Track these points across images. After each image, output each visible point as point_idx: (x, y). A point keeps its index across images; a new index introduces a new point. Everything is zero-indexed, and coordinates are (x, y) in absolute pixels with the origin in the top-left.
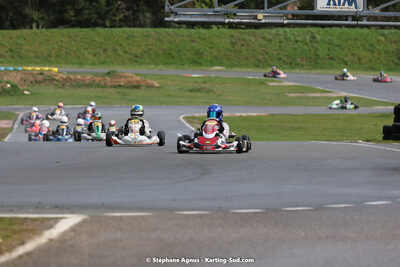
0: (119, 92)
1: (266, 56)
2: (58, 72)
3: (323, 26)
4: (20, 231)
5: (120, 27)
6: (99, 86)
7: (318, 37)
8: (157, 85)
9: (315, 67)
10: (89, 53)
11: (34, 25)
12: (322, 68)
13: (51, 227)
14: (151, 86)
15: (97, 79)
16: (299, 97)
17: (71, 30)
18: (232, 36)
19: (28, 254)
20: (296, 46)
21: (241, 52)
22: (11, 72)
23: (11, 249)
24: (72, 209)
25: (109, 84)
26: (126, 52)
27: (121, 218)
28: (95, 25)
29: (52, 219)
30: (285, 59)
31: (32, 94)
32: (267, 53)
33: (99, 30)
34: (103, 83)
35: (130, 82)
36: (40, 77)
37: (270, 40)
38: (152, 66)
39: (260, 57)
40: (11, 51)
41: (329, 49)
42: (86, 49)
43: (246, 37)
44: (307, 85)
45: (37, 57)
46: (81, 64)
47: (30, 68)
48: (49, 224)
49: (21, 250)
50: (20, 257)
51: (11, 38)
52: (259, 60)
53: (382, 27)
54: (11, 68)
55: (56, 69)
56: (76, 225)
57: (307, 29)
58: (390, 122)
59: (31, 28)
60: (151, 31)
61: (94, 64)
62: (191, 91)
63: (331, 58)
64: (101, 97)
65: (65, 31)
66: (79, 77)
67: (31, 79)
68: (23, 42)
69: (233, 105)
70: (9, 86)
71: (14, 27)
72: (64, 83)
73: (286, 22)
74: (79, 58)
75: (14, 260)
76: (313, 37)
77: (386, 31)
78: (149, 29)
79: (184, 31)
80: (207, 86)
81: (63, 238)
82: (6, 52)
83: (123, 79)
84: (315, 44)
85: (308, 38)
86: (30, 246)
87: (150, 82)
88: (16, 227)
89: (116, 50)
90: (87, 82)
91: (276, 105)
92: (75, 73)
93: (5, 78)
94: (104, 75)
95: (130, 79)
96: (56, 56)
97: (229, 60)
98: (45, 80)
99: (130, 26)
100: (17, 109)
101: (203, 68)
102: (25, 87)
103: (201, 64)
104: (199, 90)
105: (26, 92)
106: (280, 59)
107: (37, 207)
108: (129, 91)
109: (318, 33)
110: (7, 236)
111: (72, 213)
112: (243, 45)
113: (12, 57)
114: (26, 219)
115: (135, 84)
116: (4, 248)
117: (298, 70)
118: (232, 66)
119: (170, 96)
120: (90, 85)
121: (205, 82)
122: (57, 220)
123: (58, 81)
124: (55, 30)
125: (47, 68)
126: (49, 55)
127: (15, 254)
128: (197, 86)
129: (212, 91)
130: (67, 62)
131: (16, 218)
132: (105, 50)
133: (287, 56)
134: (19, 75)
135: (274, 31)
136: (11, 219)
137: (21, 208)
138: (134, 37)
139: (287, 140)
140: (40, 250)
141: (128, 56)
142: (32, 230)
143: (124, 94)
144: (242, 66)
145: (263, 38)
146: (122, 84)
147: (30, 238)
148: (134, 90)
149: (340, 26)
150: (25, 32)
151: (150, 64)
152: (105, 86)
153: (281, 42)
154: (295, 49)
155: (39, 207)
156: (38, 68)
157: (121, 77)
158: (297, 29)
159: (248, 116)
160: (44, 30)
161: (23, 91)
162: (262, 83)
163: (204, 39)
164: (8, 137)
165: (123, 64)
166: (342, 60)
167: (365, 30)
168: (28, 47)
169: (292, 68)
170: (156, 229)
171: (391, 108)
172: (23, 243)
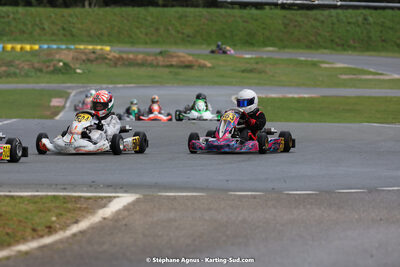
0: (170, 72)
1: (319, 38)
2: (110, 51)
3: (376, 8)
4: (74, 210)
5: (173, 6)
6: (151, 65)
7: (371, 20)
8: (209, 65)
9: (368, 50)
10: (141, 32)
11: (87, 3)
12: (374, 50)
13: (104, 206)
14: (204, 66)
15: (150, 58)
16: (351, 79)
17: (124, 9)
18: (285, 17)
19: (82, 232)
20: (349, 28)
21: (293, 33)
22: (63, 51)
23: (65, 227)
24: (126, 188)
25: (161, 63)
26: (178, 32)
27: (175, 198)
29: (105, 197)
30: (337, 40)
31: (84, 73)
32: (319, 35)
33: (152, 9)
34: (155, 63)
35: (182, 62)
36: (93, 56)
37: (323, 22)
38: (204, 46)
39: (313, 38)
40: (64, 29)
41: (381, 32)
42: (137, 28)
43: (299, 19)
44: (360, 67)
45: (90, 36)
46: (133, 43)
47: (82, 47)
48: (103, 202)
49: (75, 229)
50: (74, 235)
51: (63, 16)
52: (312, 42)
54: (64, 47)
55: (108, 48)
56: (129, 204)
57: (359, 11)
59: (83, 6)
60: (204, 11)
61: (146, 43)
62: (243, 71)
63: (383, 41)
64: (153, 77)
65: (117, 10)
66: (131, 56)
67: (84, 57)
68: (75, 20)
69: (284, 86)
70: (61, 64)
72: (117, 62)
73: (339, 3)
74: (131, 37)
75: (68, 238)
76: (366, 19)
78: (201, 9)
79: (237, 12)
80: (259, 67)
81: (117, 217)
82: (59, 30)
83: (175, 59)
84: (368, 27)
85: (360, 19)
86: (84, 225)
87: (202, 61)
88: (69, 206)
89: (168, 30)
90: (140, 61)
91: (329, 87)
92: (127, 52)
93: (57, 57)
94: (155, 55)
95: (182, 59)
96: (109, 35)
97: (282, 40)
98: (97, 59)
99: (182, 6)
100: (69, 88)
101: (255, 49)
102: (78, 66)
103: (252, 44)
104: (251, 71)
105: (78, 71)
106: (332, 41)
107: (91, 186)
108: (181, 70)
109: (371, 15)
110: (61, 215)
111: (126, 192)
112: (295, 26)
113: (65, 36)
114: (80, 197)
115: (187, 63)
116: (58, 226)
117: (350, 52)
118: (284, 47)
119: (223, 76)
120: (142, 64)
121: (257, 63)
122: (110, 199)
123: (110, 60)
124: (108, 9)
125: (99, 47)
126: (102, 34)
127: (69, 232)
128: (249, 67)
129: (264, 72)
130: (120, 41)
131: (69, 196)
132: (157, 30)
133: (339, 38)
134: (71, 54)
135: (326, 12)
136: (64, 197)
137: (74, 186)
138: (186, 16)
139: (339, 122)
140: (93, 228)
141: (180, 35)
142: (86, 208)
143: (176, 74)
144: (294, 47)
145: (316, 19)
146: (174, 63)
147: (84, 217)
148: (186, 70)
149: (392, 8)
150: (77, 10)
151: (202, 44)
152: (157, 66)
153: (333, 24)
154: (348, 31)
155: (93, 186)
156: (90, 47)
157: (172, 57)
158: (350, 11)
159: (300, 98)
160: (96, 9)
161: (74, 70)
162: (314, 64)
163: (256, 20)
164: (61, 115)
165: (176, 43)
166: (395, 43)
168: (80, 26)
169: (345, 50)
170: (210, 209)
172: (76, 222)
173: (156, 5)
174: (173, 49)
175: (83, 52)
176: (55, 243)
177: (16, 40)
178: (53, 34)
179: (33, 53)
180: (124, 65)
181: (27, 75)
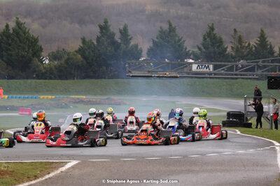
5: (112, 79)
8: (128, 103)
10: (99, 90)
15: (102, 101)
17: (91, 80)
18: (161, 82)
22: (65, 98)
25: (107, 103)
28: (101, 78)
29: (64, 162)
31: (74, 107)
33: (104, 80)
34: (104, 103)
36: (77, 100)
37: (177, 84)
38: (126, 96)
42: (97, 88)
45: (76, 92)
47: (73, 97)
48: (63, 164)
53: (225, 78)
55: (84, 97)
58: (225, 119)
59: (74, 79)
61: (101, 95)
65: (88, 81)
66: (94, 100)
67: (74, 101)
70: (64, 104)
71: (67, 79)
72: (88, 103)
73: (179, 76)
77: (227, 80)
80: (149, 104)
82: (63, 90)
90: (98, 102)
92: (92, 99)
93: (62, 101)
94: (105, 99)
95: (116, 101)
97: (159, 93)
98: (79, 101)
99: (116, 78)
100: (67, 114)
103: (146, 94)
104: (145, 106)
110: (42, 170)
113: (66, 92)
115: (118, 103)
118: (160, 95)
121: (148, 102)
122: (66, 163)
123: (85, 102)
124: (85, 80)
125: (80, 97)
126: (82, 91)
127: (44, 178)
128: (145, 104)
130: (89, 94)
134: (68, 99)
138: (118, 83)
142: (55, 167)
146: (113, 103)
147: (53, 171)
150: (71, 81)
151: (125, 94)
156: (77, 97)
157: (112, 100)
160: (81, 81)
161: (70, 106)
166: (208, 93)
167: (218, 80)
168: (72, 88)
169: (186, 96)
171: (226, 114)
172: (49, 173)
173: (105, 78)
174: (112, 97)
175: (73, 99)
176: (37, 183)
177: (45, 94)
178: (61, 91)
179: (52, 99)
180: (91, 104)
181: (49, 109)
